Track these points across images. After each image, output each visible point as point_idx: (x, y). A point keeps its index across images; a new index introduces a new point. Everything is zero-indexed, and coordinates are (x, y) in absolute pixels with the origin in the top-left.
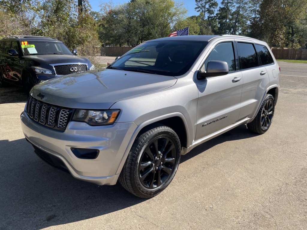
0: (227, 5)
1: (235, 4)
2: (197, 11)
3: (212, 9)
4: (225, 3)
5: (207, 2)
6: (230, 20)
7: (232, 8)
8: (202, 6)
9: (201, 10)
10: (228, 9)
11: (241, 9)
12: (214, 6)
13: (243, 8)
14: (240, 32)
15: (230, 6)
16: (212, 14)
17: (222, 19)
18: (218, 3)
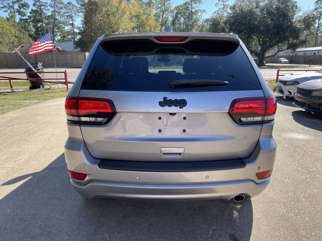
0: (41, 8)
1: (49, 8)
2: (4, 11)
3: (22, 10)
4: (37, 5)
5: (15, 2)
6: (47, 24)
7: (46, 12)
8: (9, 6)
9: (9, 11)
10: (42, 12)
11: (57, 14)
12: (25, 8)
13: (59, 13)
14: (59, 38)
15: (44, 9)
16: (25, 17)
17: (37, 23)
18: (29, 4)
